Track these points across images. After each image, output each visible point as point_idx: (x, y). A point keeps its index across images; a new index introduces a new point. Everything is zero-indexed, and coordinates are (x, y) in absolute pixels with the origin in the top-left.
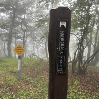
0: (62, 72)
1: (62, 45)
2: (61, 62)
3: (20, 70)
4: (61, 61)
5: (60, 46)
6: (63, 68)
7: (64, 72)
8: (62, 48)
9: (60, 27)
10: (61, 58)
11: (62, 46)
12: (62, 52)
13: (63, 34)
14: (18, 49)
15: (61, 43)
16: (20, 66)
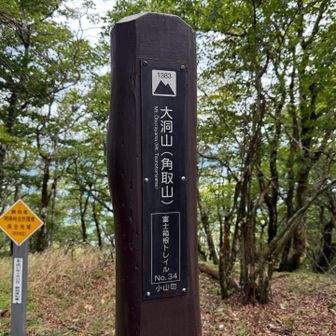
0: (173, 286)
1: (167, 163)
2: (166, 241)
3: (20, 302)
4: (166, 233)
7: (180, 285)
8: (167, 178)
9: (154, 91)
10: (166, 219)
11: (166, 169)
12: (167, 195)
13: (167, 118)
15: (161, 158)
16: (20, 285)
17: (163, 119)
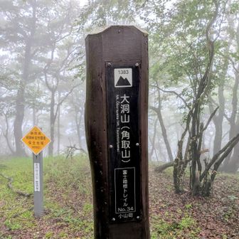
1: (126, 134)
2: (125, 186)
3: (39, 190)
4: (125, 181)
5: (120, 140)
6: (131, 204)
8: (126, 145)
10: (125, 172)
11: (125, 139)
12: (126, 156)
13: (125, 103)
14: (33, 138)
15: (121, 131)
16: (38, 180)
17: (123, 104)
